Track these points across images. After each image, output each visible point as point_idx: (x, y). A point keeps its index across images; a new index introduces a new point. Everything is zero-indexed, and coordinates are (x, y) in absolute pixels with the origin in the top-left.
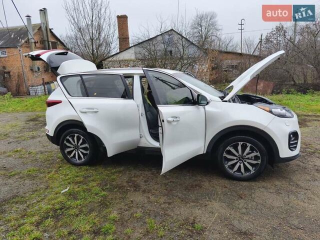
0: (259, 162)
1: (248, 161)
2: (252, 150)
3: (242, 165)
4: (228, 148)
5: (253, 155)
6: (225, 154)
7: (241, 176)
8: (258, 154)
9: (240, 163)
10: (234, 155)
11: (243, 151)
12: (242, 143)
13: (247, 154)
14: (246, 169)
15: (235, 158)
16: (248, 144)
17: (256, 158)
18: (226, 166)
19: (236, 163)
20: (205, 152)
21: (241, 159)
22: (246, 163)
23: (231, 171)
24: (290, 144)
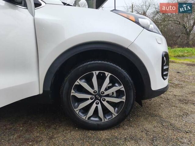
0: (124, 99)
1: (107, 99)
2: (113, 82)
3: (99, 106)
4: (78, 82)
5: (114, 89)
6: (73, 93)
7: (99, 123)
8: (122, 88)
9: (97, 104)
10: (88, 93)
11: (100, 85)
12: (97, 72)
13: (106, 90)
14: (106, 112)
15: (89, 96)
16: (107, 73)
17: (119, 94)
18: (77, 111)
19: (91, 104)
20: (41, 92)
21: (98, 96)
22: (105, 103)
23: (84, 118)
24: (163, 70)
